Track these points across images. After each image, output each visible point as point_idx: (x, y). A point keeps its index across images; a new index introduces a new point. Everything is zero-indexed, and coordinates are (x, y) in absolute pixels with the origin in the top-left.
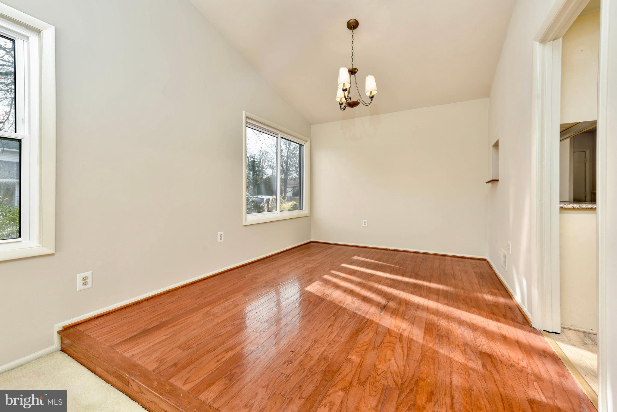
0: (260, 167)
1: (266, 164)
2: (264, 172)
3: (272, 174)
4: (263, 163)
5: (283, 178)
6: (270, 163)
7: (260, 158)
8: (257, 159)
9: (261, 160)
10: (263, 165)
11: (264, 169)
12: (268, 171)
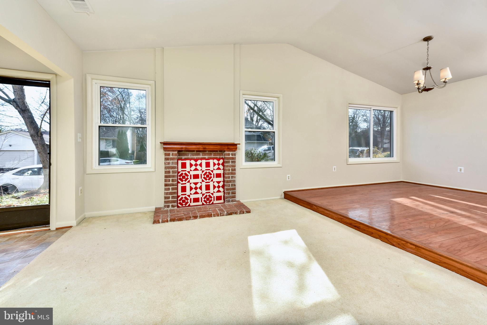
0: (354, 122)
1: (360, 118)
2: (358, 126)
3: (367, 127)
4: (357, 118)
5: (379, 130)
6: (365, 117)
7: (354, 114)
8: (351, 116)
9: (355, 116)
10: (357, 119)
11: (358, 123)
12: (362, 125)
